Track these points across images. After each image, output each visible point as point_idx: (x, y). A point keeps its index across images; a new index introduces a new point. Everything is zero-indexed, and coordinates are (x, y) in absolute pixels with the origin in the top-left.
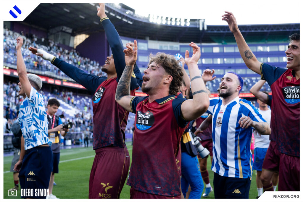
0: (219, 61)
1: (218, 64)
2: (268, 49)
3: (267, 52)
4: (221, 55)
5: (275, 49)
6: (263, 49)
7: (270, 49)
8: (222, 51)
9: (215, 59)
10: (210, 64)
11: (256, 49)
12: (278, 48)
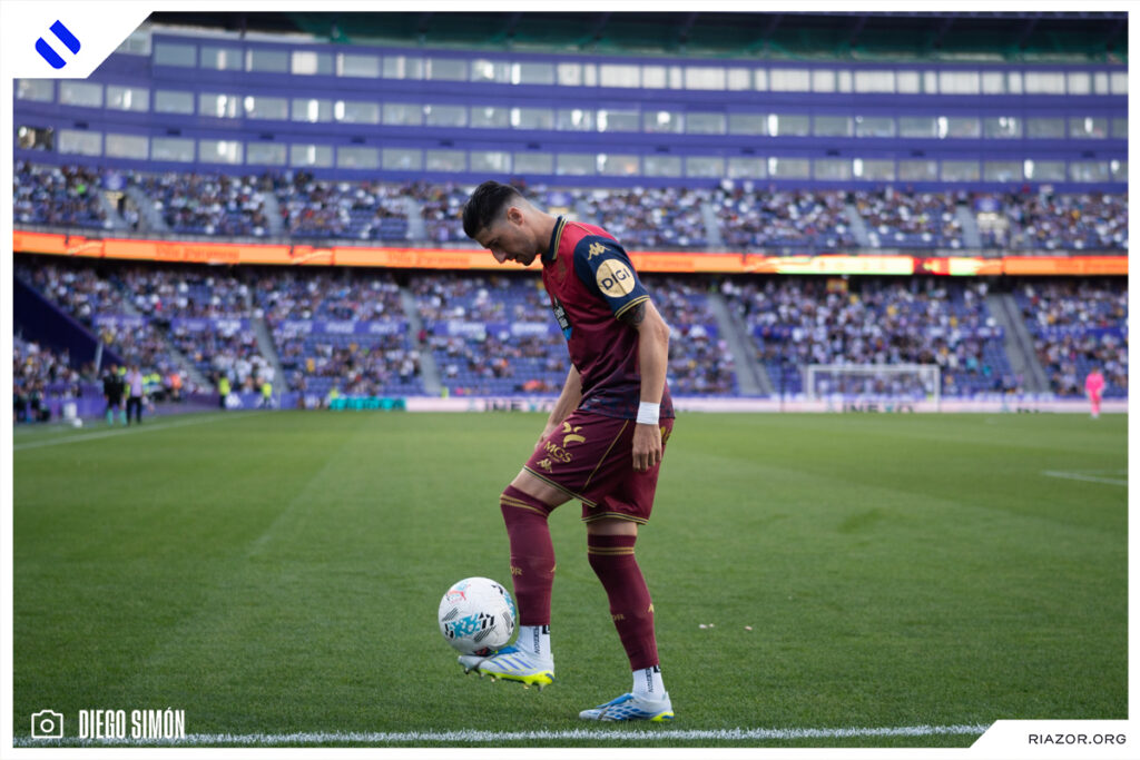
0: (312, 111)
1: (308, 124)
2: (515, 74)
3: (510, 85)
4: (325, 87)
5: (541, 75)
6: (495, 71)
7: (523, 72)
8: (328, 70)
9: (297, 103)
10: (279, 122)
11: (470, 70)
12: (556, 75)
